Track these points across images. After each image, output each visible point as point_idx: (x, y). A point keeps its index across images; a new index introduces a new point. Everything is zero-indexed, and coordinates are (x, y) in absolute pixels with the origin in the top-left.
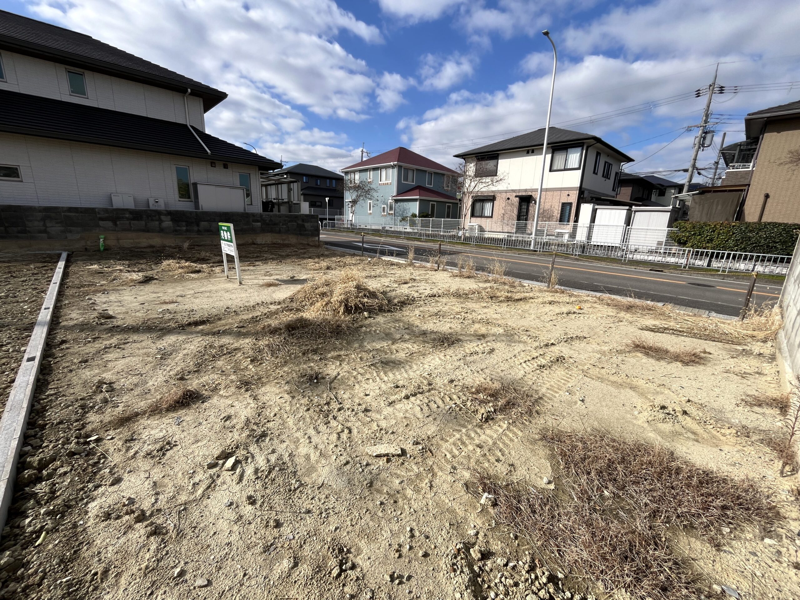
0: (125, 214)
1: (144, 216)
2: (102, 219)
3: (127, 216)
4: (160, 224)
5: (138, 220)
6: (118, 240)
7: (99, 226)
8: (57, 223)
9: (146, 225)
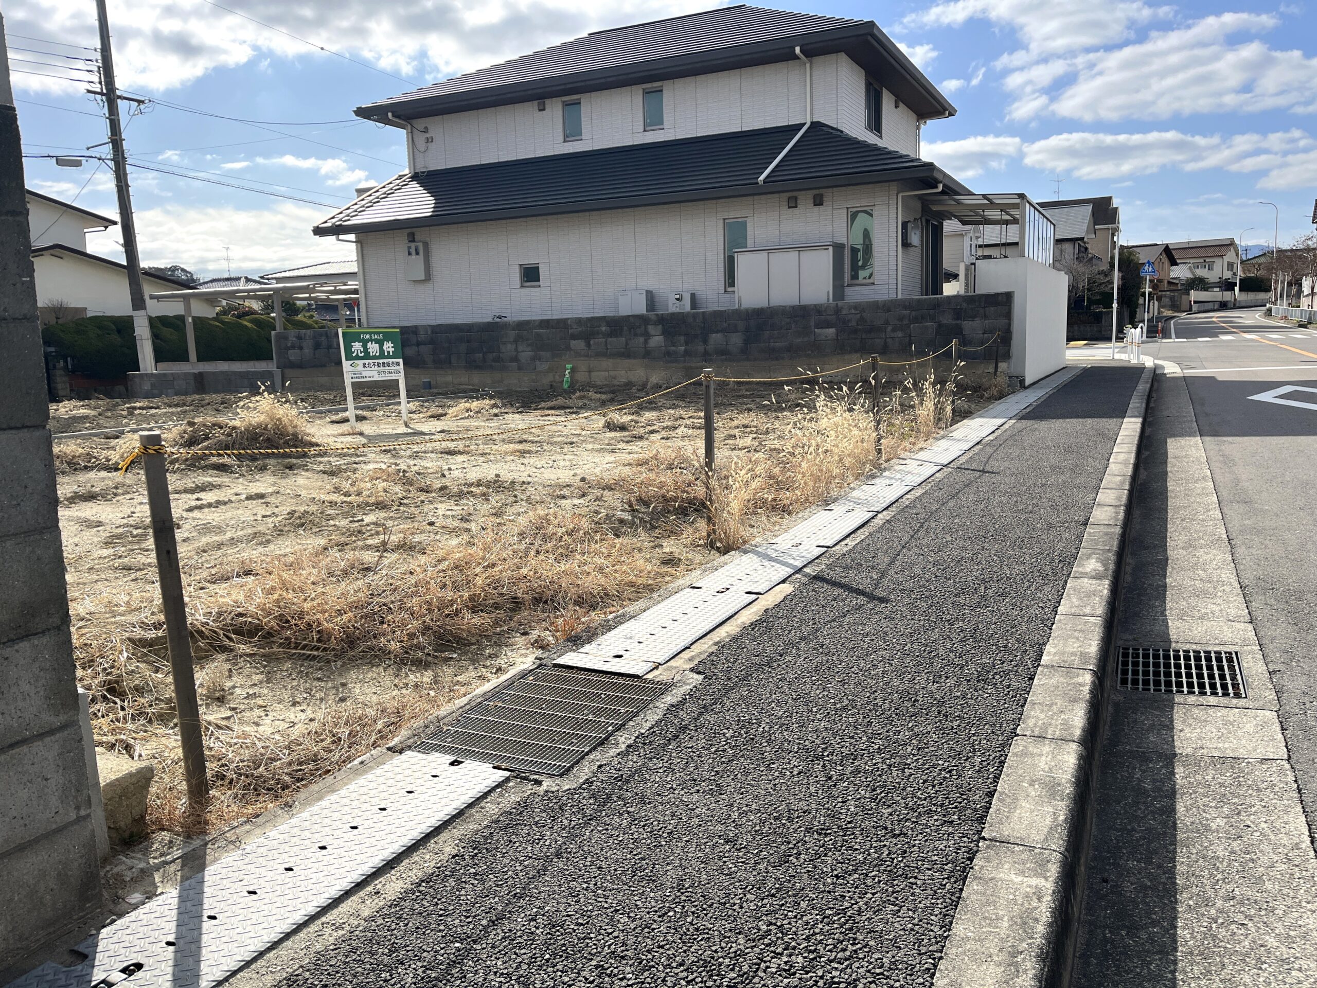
0: (600, 326)
1: (625, 328)
2: (574, 337)
3: (603, 329)
4: (646, 341)
5: (617, 337)
6: (590, 372)
7: (568, 348)
8: (528, 345)
9: (627, 344)
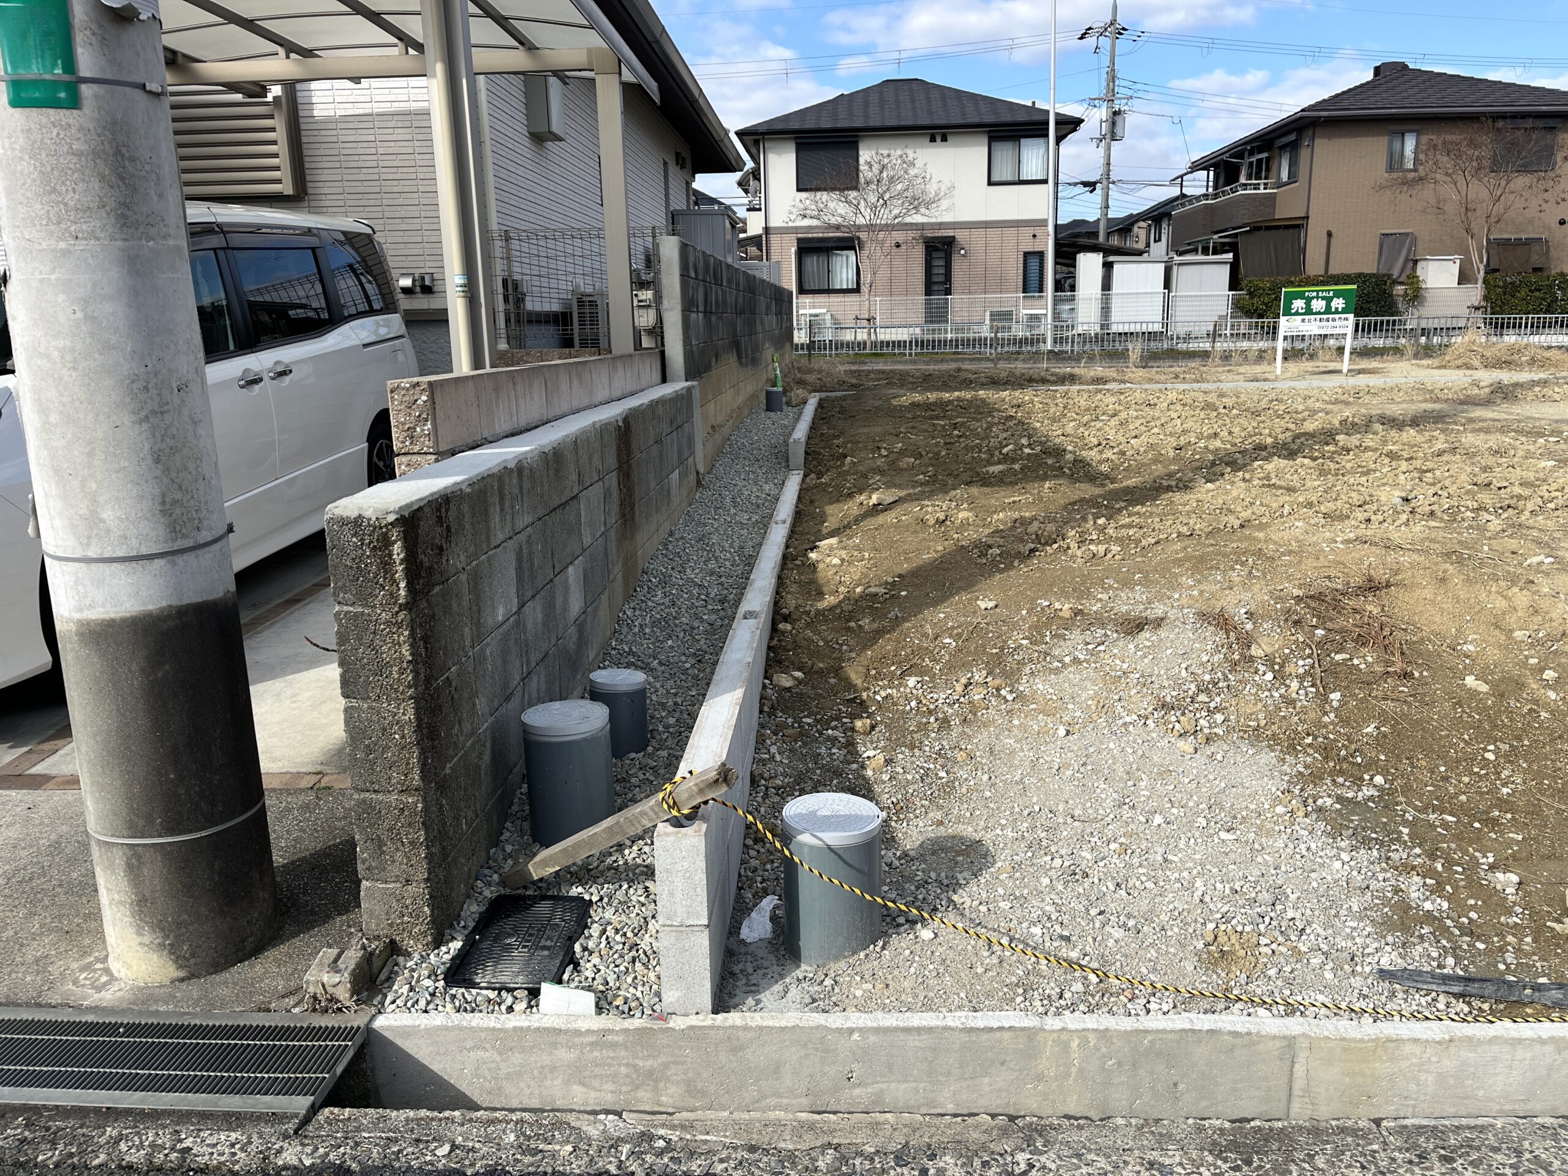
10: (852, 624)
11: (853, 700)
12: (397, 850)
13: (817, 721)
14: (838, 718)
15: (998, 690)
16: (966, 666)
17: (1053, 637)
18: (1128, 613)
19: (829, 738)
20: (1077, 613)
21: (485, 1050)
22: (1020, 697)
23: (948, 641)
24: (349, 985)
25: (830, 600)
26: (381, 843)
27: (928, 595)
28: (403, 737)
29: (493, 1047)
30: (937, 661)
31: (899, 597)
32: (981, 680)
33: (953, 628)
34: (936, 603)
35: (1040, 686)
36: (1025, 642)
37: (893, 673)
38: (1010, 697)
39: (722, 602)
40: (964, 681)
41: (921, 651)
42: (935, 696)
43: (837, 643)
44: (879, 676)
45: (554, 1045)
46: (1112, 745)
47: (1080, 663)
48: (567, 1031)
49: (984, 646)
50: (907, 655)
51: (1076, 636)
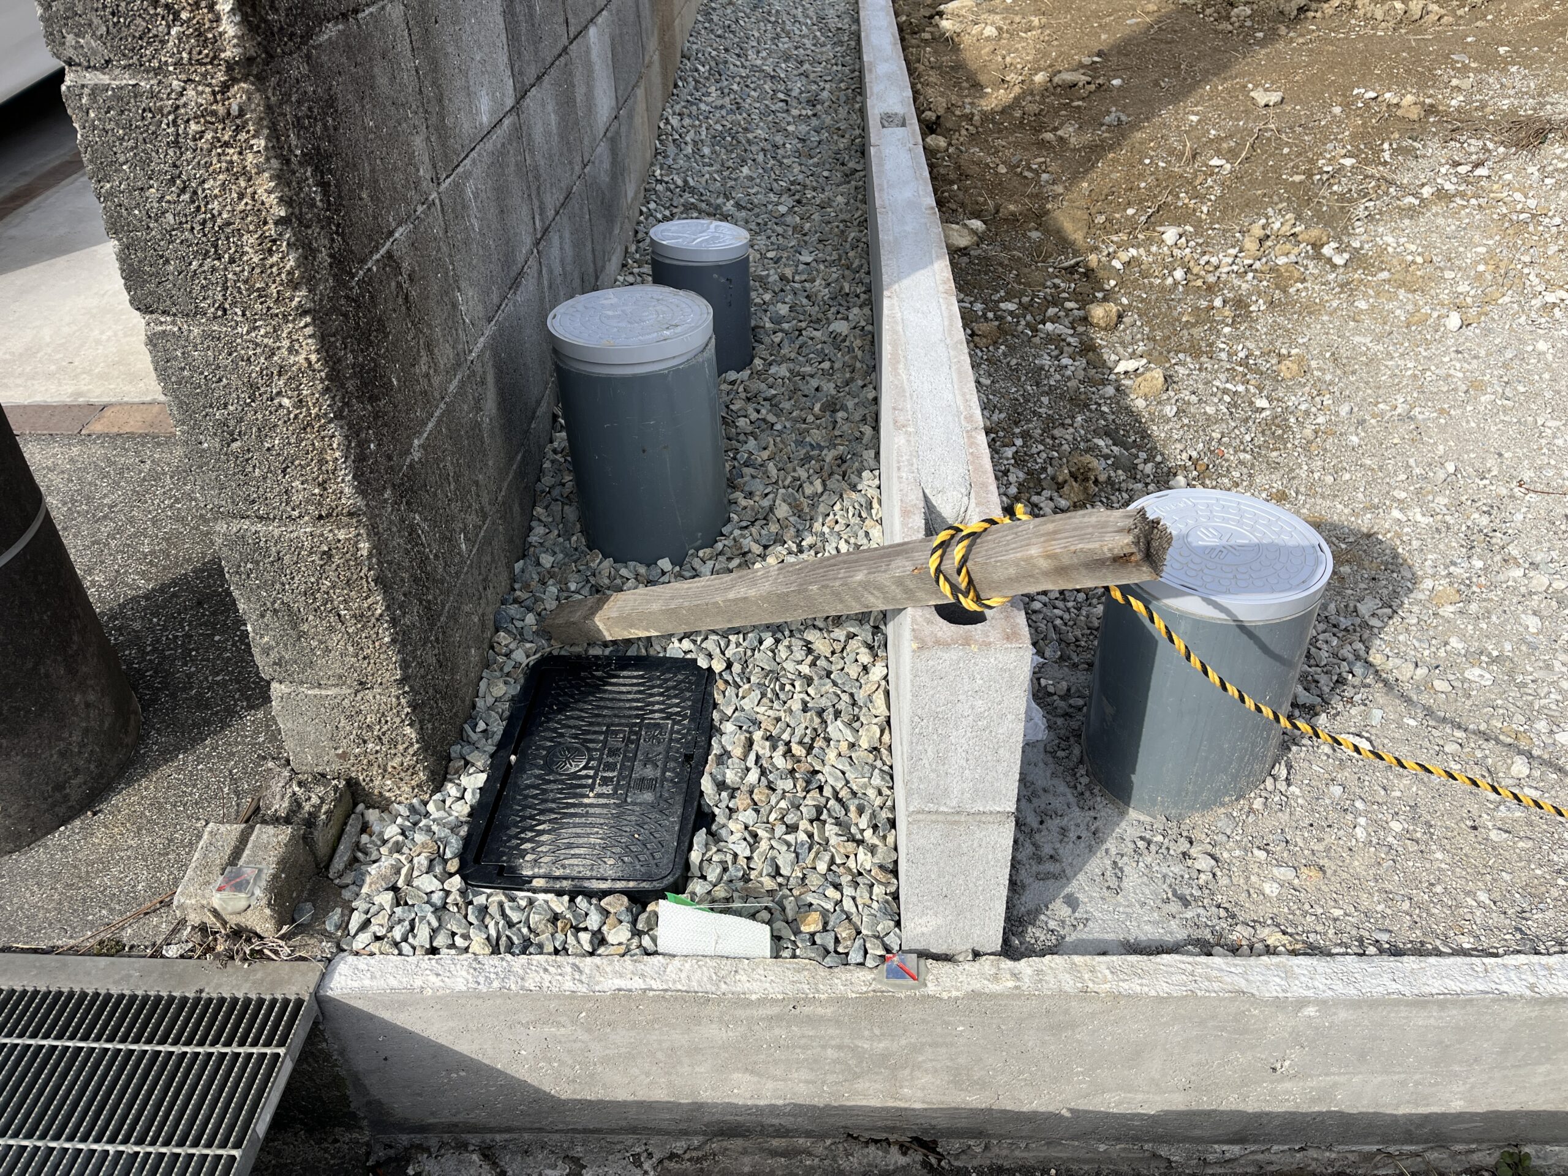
10: (1049, 136)
11: (1072, 270)
12: (331, 629)
13: (1025, 308)
14: (1056, 301)
15: (1317, 246)
16: (1254, 206)
17: (1395, 152)
18: (1513, 111)
19: (1050, 339)
20: (1431, 110)
21: (560, 1025)
22: (1357, 259)
23: (1215, 162)
24: (268, 911)
25: (995, 98)
26: (294, 620)
27: (1156, 84)
28: (300, 403)
29: (574, 1022)
30: (1202, 198)
31: (1110, 90)
32: (1286, 229)
33: (1219, 139)
34: (1177, 96)
35: (1389, 239)
36: (1348, 162)
37: (1132, 220)
38: (1339, 260)
39: (812, 103)
40: (1257, 231)
41: (1169, 181)
42: (1214, 260)
43: (1030, 169)
44: (1109, 227)
45: (697, 1020)
46: (1542, 346)
47: (1449, 197)
48: (721, 999)
49: (1276, 169)
50: (1149, 189)
51: (1432, 148)
